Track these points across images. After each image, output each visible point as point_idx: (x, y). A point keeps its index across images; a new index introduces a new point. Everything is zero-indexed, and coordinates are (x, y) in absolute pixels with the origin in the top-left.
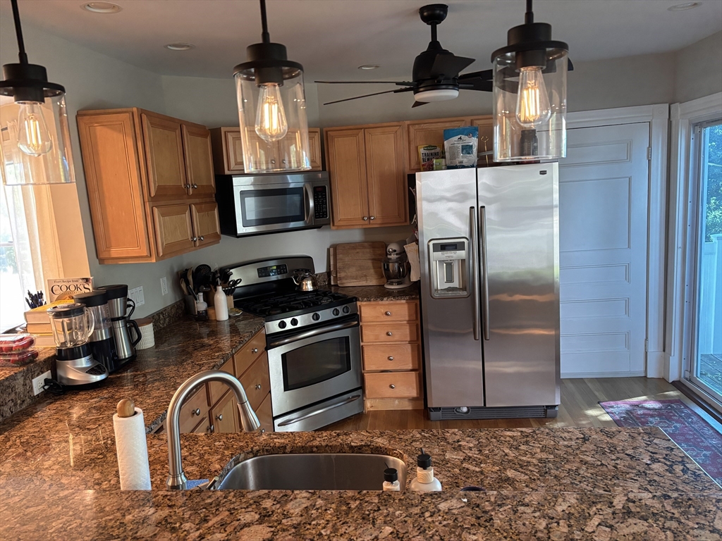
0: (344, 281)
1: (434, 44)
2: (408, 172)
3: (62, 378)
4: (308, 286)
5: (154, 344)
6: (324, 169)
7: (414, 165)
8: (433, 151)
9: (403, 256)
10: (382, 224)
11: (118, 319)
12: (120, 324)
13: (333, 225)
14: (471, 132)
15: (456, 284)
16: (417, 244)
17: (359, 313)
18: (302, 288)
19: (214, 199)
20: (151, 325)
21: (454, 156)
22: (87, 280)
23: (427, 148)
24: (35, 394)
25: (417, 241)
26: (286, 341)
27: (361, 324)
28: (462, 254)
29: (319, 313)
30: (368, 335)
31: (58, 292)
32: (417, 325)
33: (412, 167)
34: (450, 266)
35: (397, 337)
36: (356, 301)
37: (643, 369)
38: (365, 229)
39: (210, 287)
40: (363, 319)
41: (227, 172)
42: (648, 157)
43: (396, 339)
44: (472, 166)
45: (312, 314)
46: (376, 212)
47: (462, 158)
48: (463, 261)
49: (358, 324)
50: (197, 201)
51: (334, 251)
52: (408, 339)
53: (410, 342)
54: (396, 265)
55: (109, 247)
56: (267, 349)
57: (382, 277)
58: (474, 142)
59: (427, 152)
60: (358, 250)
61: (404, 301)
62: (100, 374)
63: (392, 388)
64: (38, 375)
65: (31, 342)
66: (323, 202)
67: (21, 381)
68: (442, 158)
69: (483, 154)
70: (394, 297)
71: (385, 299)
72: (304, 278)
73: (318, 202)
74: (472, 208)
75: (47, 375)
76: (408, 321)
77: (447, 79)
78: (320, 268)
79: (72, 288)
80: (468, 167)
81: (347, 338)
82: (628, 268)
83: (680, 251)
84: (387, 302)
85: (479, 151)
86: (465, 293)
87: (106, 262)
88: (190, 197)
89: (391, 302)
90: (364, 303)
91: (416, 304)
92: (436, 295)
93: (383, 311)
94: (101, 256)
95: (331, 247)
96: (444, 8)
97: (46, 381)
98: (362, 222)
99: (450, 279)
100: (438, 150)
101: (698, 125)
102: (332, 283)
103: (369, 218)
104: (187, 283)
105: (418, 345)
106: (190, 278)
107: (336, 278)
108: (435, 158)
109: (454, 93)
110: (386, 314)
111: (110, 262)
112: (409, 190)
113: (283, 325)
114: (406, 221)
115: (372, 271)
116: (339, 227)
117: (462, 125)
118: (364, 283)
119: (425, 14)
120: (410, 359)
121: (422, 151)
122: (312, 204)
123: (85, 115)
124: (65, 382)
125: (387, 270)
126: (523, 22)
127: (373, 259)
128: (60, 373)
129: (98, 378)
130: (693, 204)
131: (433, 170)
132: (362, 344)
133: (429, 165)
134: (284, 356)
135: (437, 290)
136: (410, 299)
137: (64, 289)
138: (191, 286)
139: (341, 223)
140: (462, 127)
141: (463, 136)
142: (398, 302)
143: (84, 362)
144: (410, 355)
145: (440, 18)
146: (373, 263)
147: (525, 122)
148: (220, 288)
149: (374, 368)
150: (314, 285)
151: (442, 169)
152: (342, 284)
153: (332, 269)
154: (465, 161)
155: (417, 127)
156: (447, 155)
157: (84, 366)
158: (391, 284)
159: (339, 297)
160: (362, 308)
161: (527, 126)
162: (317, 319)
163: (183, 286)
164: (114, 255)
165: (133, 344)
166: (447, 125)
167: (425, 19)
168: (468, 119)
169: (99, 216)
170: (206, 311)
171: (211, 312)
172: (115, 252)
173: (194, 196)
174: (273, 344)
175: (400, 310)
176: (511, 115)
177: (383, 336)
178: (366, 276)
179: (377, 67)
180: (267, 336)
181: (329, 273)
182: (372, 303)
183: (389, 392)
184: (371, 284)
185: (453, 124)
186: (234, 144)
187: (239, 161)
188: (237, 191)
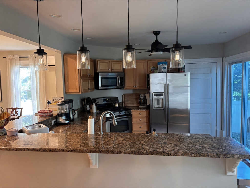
0: (127, 105)
1: (157, 40)
2: (147, 74)
3: (58, 121)
4: (117, 105)
5: (77, 117)
6: (123, 72)
7: (149, 72)
8: (154, 68)
9: (145, 98)
10: (139, 88)
11: (71, 108)
12: (71, 110)
13: (125, 88)
14: (165, 63)
15: (160, 106)
16: (149, 94)
17: (131, 113)
18: (115, 106)
19: (93, 79)
20: (77, 111)
21: (160, 70)
22: (63, 98)
23: (153, 67)
24: (53, 124)
25: (149, 93)
26: (111, 119)
27: (132, 117)
28: (162, 97)
29: (120, 112)
30: (134, 120)
31: (55, 101)
32: (148, 118)
33: (148, 72)
34: (158, 100)
35: (142, 121)
36: (131, 110)
37: (215, 135)
38: (133, 89)
39: (90, 104)
40: (133, 115)
41: (97, 72)
42: (216, 73)
43: (142, 122)
44: (166, 73)
45: (118, 112)
46: (137, 85)
47: (163, 70)
48: (162, 99)
49: (131, 117)
50: (90, 79)
51: (124, 96)
52: (146, 122)
53: (146, 123)
54: (143, 100)
55: (68, 89)
56: (106, 121)
57: (138, 104)
58: (166, 66)
59: (153, 68)
60: (131, 96)
61: (145, 111)
62: (68, 121)
64: (53, 120)
65: (52, 111)
66: (122, 81)
67: (50, 120)
68: (157, 70)
69: (169, 69)
70: (142, 109)
71: (139, 110)
72: (116, 103)
73: (121, 81)
74: (165, 84)
75: (55, 120)
76: (146, 116)
77: (160, 49)
78: (120, 101)
79: (59, 100)
80: (164, 73)
81: (128, 121)
82: (211, 104)
83: (226, 100)
84: (140, 111)
85: (168, 68)
86: (162, 108)
87: (67, 93)
88: (88, 78)
89: (141, 111)
90: (133, 111)
91: (148, 112)
92: (154, 109)
93: (139, 113)
94: (66, 92)
95: (123, 95)
96: (159, 32)
97: (55, 121)
98: (133, 87)
99: (158, 104)
100: (156, 68)
101: (230, 64)
102: (123, 105)
103: (135, 86)
104: (84, 102)
105: (149, 124)
106: (85, 101)
107: (125, 104)
108: (155, 70)
109: (162, 53)
110: (140, 114)
111: (68, 93)
112: (147, 79)
113: (110, 115)
114: (146, 88)
115: (135, 102)
116: (127, 89)
117: (163, 61)
118: (133, 106)
119: (155, 33)
120: (146, 128)
121: (151, 68)
122: (119, 82)
123: (66, 55)
124: (59, 122)
125: (140, 102)
126: (176, 43)
127: (135, 99)
128: (58, 120)
129: (67, 122)
130: (229, 86)
131: (154, 73)
132: (132, 123)
133: (153, 72)
134: (110, 124)
135: (155, 107)
136: (147, 110)
137: (56, 100)
138: (85, 103)
139: (127, 88)
140: (163, 62)
141: (163, 64)
142: (143, 111)
143: (64, 117)
144: (146, 127)
145: (159, 34)
146: (136, 100)
147: (176, 60)
149: (135, 130)
150: (119, 105)
151: (157, 73)
153: (123, 101)
154: (163, 71)
155: (150, 61)
156: (158, 69)
157: (64, 118)
158: (141, 106)
159: (126, 108)
160: (133, 112)
161: (176, 61)
162: (120, 114)
163: (83, 103)
164: (70, 92)
165: (73, 116)
166: (159, 61)
167: (154, 34)
168: (165, 60)
169: (66, 81)
170: (89, 110)
171: (91, 110)
172: (70, 91)
173: (89, 78)
174: (108, 120)
175: (144, 113)
176: (174, 59)
177: (138, 121)
178: (133, 103)
179: (140, 44)
180: (106, 118)
181: (122, 102)
182: (136, 111)
184: (135, 106)
185: (160, 61)
186: (100, 64)
187: (101, 69)
188: (100, 77)
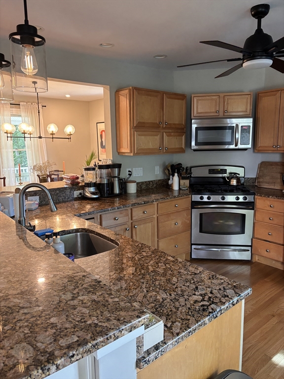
0: (261, 184)
1: (259, 30)
4: (234, 182)
5: (136, 192)
11: (116, 177)
12: (117, 179)
13: (257, 148)
17: (255, 203)
24: (74, 197)
29: (225, 196)
30: (258, 217)
36: (255, 195)
40: (257, 207)
41: (192, 118)
43: (274, 223)
45: (221, 196)
49: (253, 209)
55: (120, 147)
56: (192, 209)
60: (273, 167)
62: (96, 195)
63: (267, 251)
64: (77, 190)
65: (77, 178)
67: (69, 190)
71: (271, 197)
75: (81, 191)
81: (244, 215)
87: (120, 154)
88: (164, 129)
90: (259, 197)
93: (270, 204)
97: (80, 193)
98: (273, 149)
102: (256, 184)
103: (277, 146)
110: (271, 206)
113: (202, 198)
115: (279, 180)
116: (259, 151)
118: (273, 187)
120: (282, 237)
122: (237, 136)
127: (281, 173)
128: (84, 192)
134: (201, 215)
142: (280, 200)
144: (283, 235)
148: (176, 174)
152: (259, 185)
153: (257, 176)
157: (91, 191)
160: (257, 200)
162: (223, 199)
174: (196, 207)
177: (267, 220)
178: (275, 183)
180: (192, 202)
182: (263, 198)
183: (265, 254)
186: (197, 102)
187: (199, 111)
188: (194, 126)
